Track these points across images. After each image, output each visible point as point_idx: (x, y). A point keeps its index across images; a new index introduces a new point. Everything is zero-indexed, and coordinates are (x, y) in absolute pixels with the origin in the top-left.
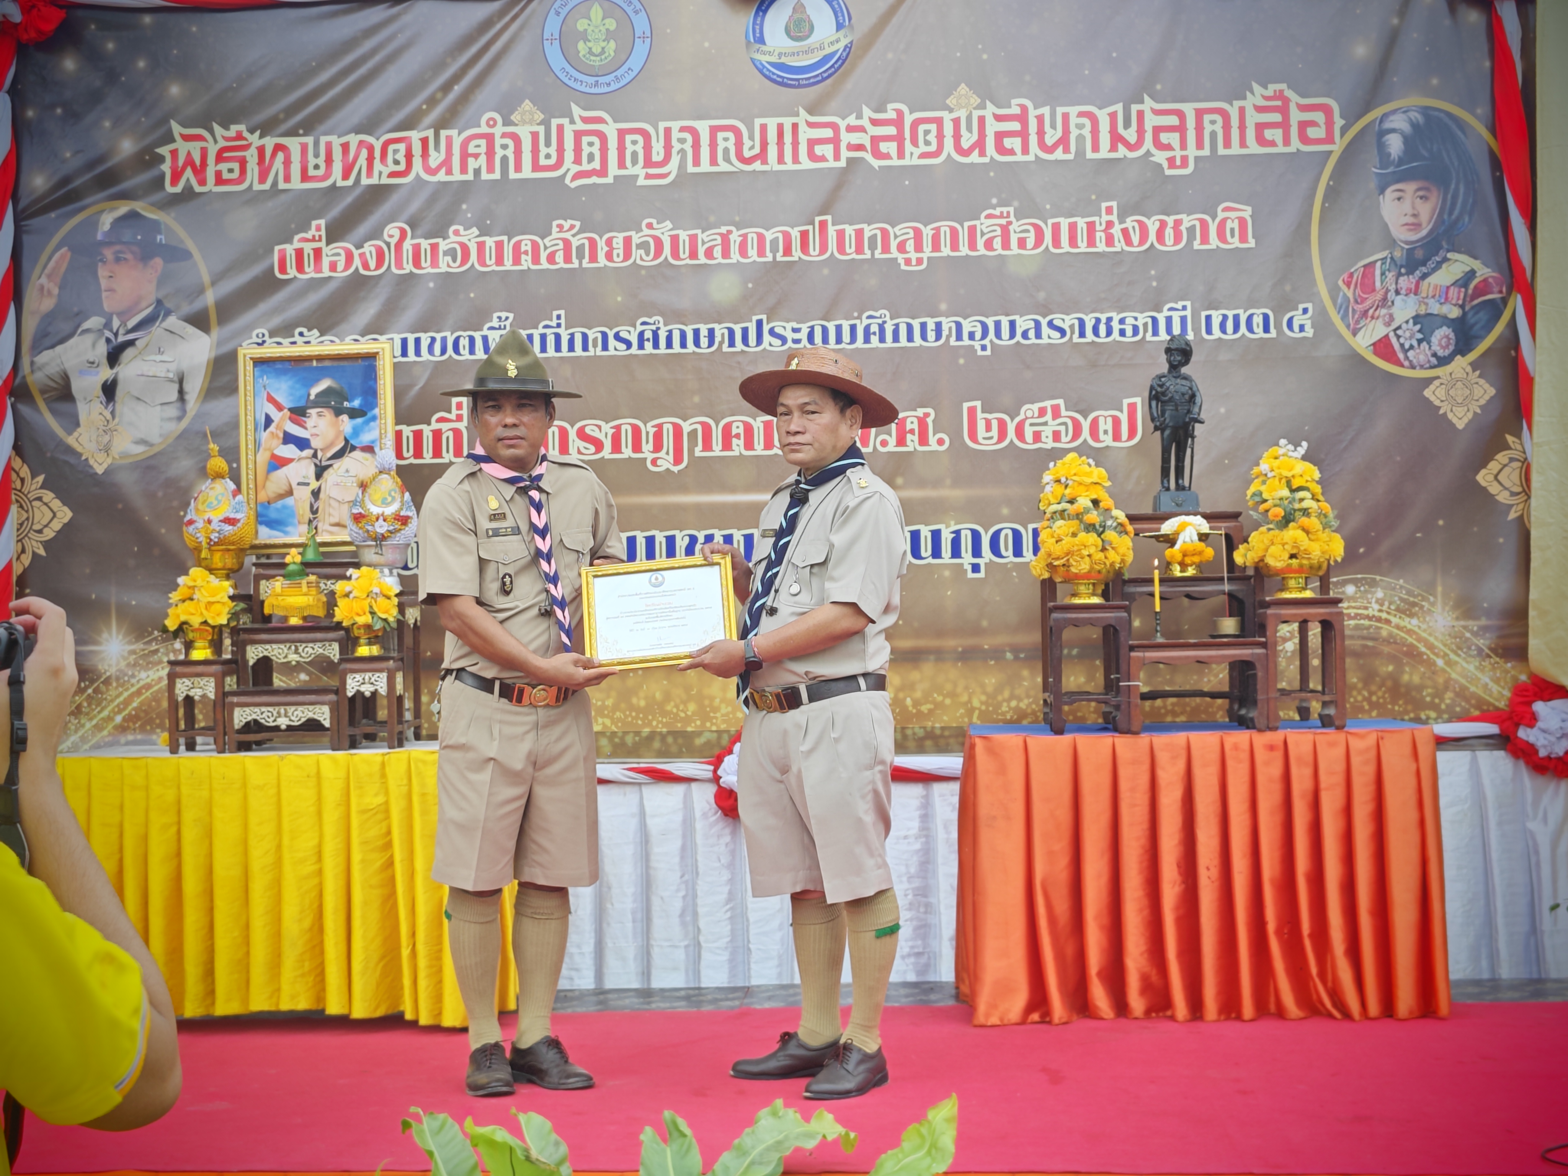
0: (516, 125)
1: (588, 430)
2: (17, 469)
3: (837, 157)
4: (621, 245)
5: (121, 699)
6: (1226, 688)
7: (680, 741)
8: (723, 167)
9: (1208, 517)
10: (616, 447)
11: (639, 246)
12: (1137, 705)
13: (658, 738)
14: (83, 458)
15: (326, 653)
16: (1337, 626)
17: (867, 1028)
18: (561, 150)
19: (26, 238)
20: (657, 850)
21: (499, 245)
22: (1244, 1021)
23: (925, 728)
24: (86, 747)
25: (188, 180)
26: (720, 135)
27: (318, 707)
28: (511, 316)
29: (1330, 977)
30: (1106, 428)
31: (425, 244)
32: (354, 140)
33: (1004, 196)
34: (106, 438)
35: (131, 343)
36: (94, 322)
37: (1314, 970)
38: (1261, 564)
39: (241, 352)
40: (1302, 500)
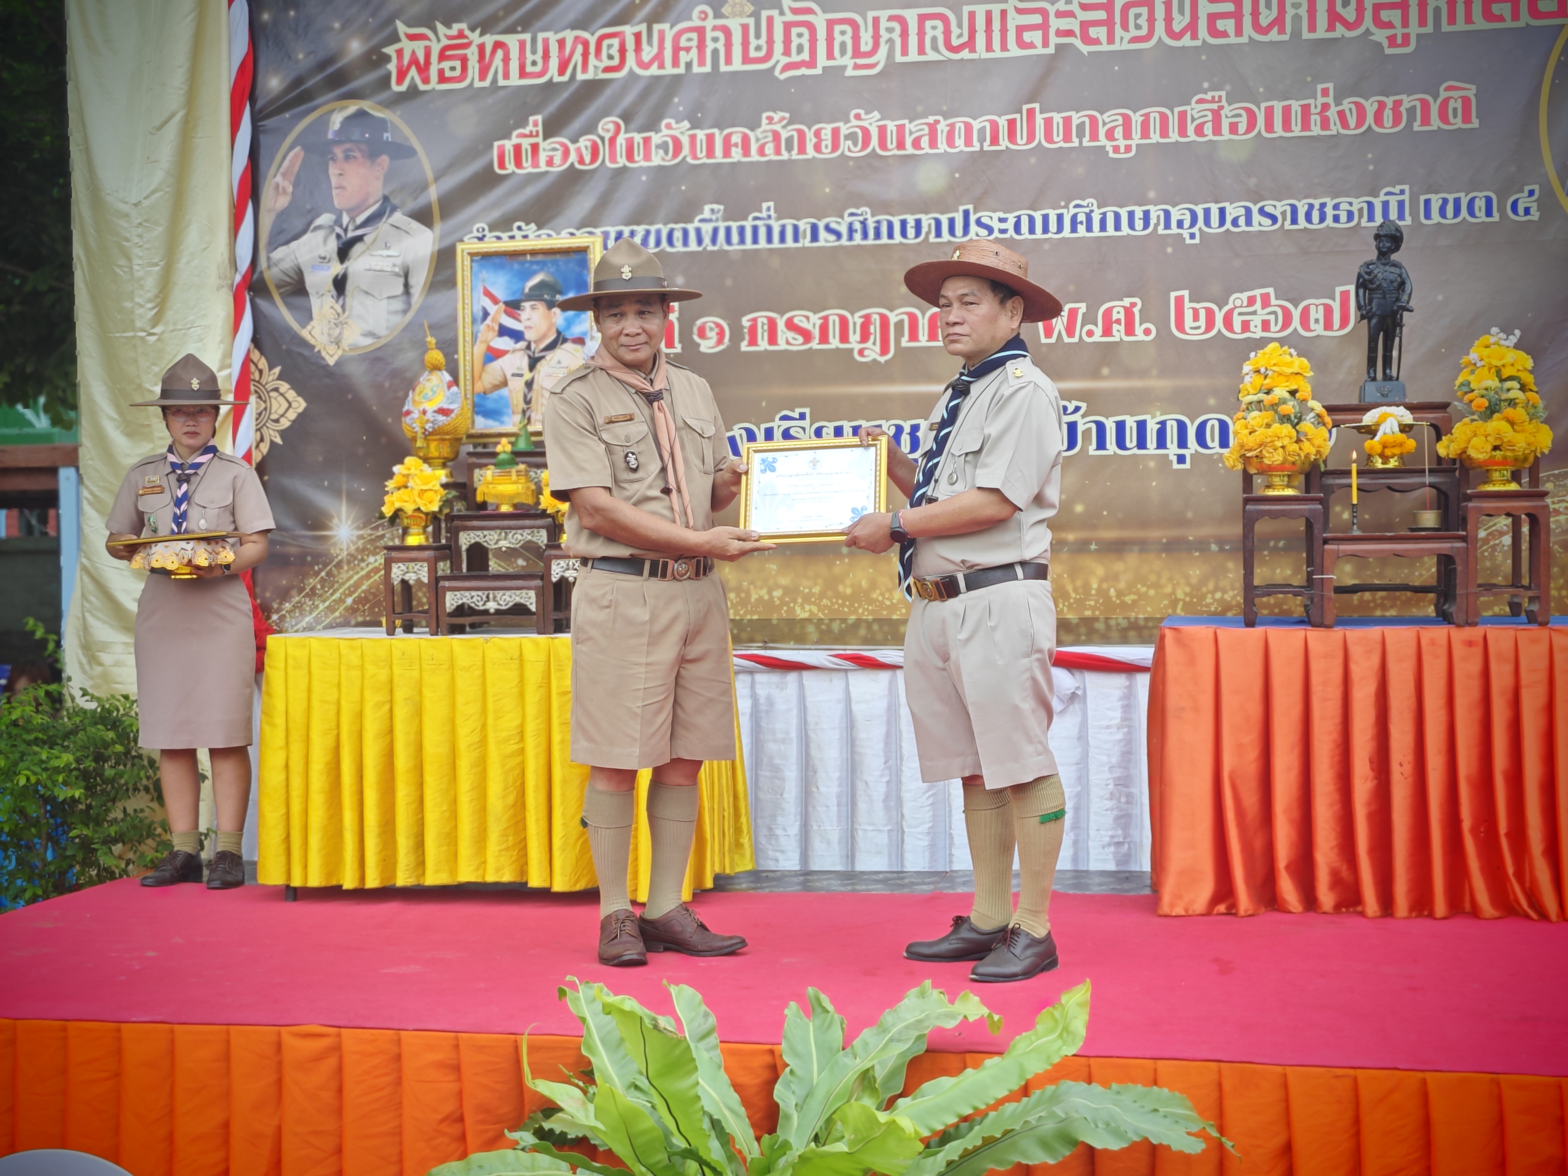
0: (727, 17)
1: (796, 321)
2: (255, 360)
3: (1045, 44)
4: (829, 137)
5: (352, 582)
6: (1433, 582)
7: (886, 628)
8: (931, 56)
9: (1411, 408)
10: (824, 339)
11: (847, 137)
12: (1330, 599)
13: (864, 625)
14: (316, 350)
15: (534, 539)
16: (1542, 520)
17: (1035, 913)
18: (770, 42)
19: (263, 139)
20: (862, 735)
21: (710, 139)
22: (1435, 919)
23: (1128, 619)
24: (320, 627)
25: (413, 79)
26: (929, 24)
27: (524, 592)
28: (722, 207)
29: (1527, 877)
30: (1317, 316)
31: (638, 138)
32: (569, 36)
33: (1215, 80)
34: (337, 331)
35: (359, 239)
36: (325, 219)
37: (1510, 869)
38: (1464, 456)
39: (460, 247)
40: (1509, 390)
